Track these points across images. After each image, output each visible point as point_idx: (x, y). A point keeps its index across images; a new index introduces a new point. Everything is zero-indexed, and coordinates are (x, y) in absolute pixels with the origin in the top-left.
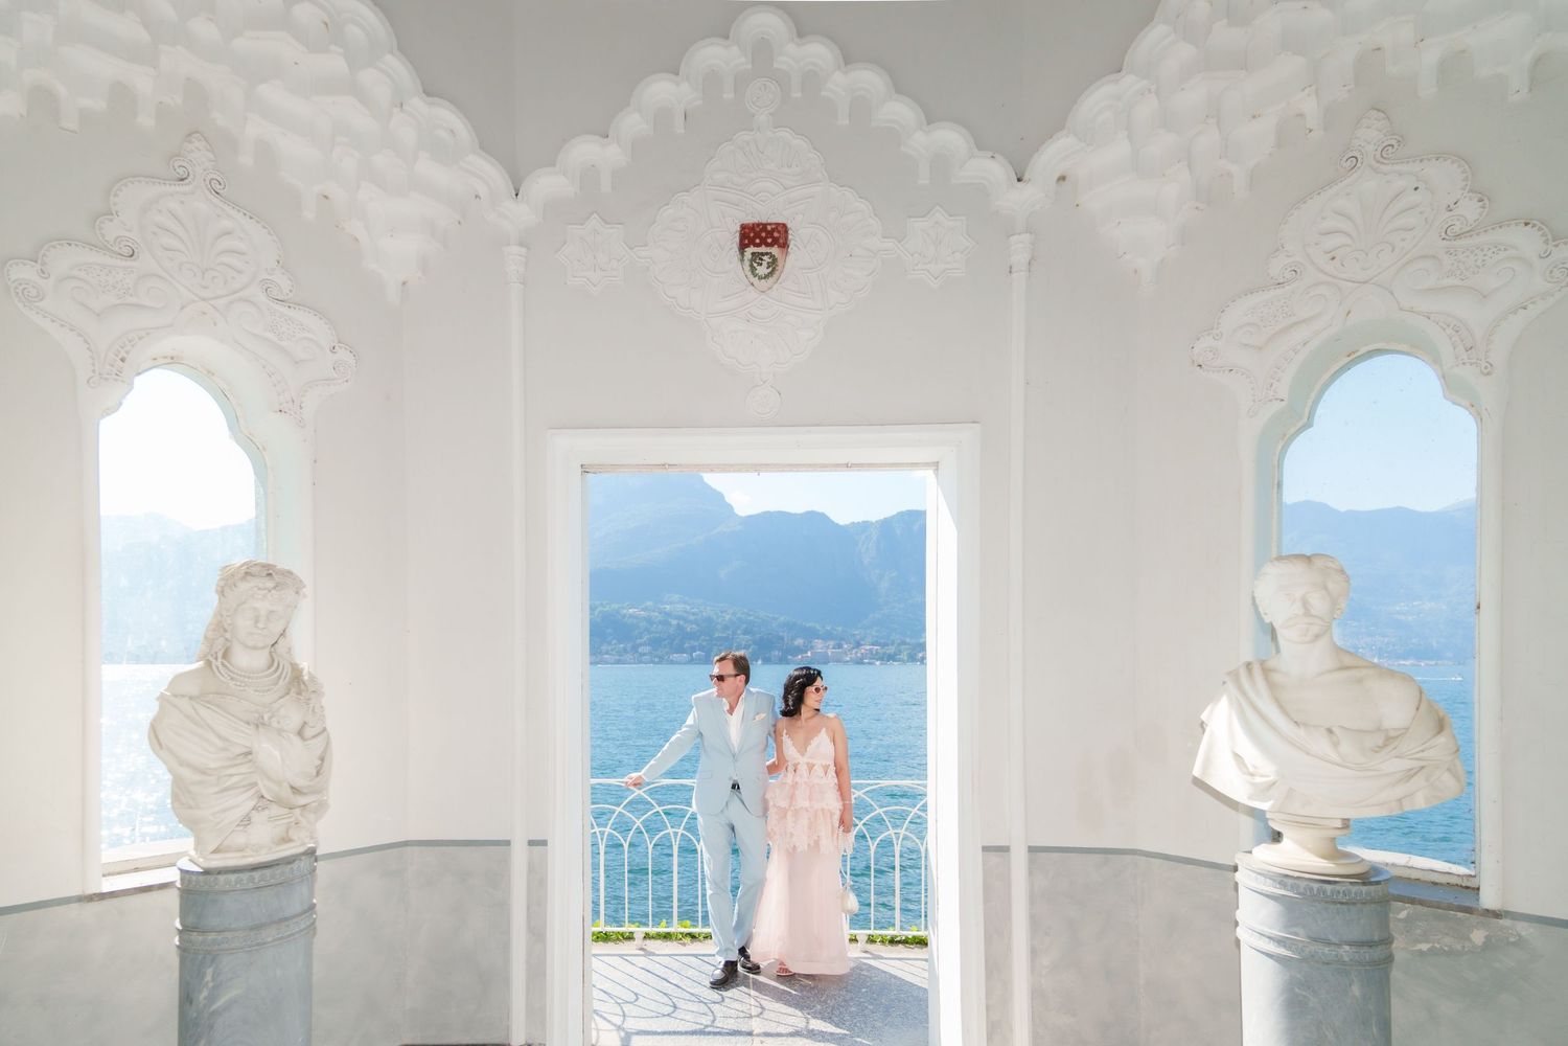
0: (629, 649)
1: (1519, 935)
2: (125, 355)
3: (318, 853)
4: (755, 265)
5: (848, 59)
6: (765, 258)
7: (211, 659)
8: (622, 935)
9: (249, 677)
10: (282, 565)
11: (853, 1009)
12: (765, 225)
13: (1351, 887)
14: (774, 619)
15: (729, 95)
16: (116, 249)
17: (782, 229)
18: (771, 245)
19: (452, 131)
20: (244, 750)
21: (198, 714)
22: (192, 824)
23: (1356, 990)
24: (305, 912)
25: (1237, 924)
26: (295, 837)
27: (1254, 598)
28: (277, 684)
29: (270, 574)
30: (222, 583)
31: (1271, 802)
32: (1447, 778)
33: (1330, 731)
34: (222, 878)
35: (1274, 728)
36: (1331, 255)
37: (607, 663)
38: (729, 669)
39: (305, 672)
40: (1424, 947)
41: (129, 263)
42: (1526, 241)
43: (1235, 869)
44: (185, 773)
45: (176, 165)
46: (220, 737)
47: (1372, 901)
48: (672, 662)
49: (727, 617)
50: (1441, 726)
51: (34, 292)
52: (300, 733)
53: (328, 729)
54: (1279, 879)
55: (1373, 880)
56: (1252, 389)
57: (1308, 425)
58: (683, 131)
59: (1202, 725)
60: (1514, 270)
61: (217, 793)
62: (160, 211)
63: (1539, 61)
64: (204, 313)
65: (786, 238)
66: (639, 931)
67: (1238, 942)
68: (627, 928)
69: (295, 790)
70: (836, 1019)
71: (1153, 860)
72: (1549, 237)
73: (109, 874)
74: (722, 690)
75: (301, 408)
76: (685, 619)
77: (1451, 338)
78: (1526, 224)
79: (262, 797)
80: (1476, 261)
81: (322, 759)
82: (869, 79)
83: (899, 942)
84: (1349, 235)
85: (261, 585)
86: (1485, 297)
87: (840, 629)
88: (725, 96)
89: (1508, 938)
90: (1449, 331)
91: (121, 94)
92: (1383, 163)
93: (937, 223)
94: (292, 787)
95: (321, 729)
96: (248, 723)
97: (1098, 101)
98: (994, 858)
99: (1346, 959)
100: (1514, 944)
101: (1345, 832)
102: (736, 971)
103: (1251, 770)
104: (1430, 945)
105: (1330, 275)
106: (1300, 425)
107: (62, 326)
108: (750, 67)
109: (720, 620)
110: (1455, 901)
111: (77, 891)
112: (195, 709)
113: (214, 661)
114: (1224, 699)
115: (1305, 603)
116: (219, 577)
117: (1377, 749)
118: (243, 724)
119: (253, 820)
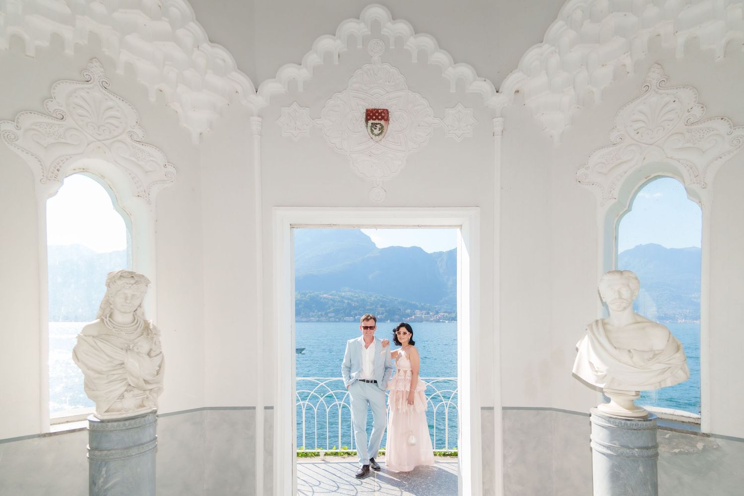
0: (323, 315)
1: (718, 445)
2: (59, 168)
3: (159, 413)
4: (373, 129)
5: (417, 31)
6: (378, 126)
7: (103, 318)
8: (314, 454)
9: (122, 327)
10: (139, 272)
11: (424, 486)
12: (378, 110)
13: (638, 422)
14: (396, 300)
15: (360, 47)
16: (54, 115)
17: (386, 112)
18: (381, 120)
19: (223, 60)
20: (121, 362)
21: (97, 344)
22: (94, 398)
23: (641, 469)
24: (151, 441)
25: (591, 440)
26: (146, 405)
27: (599, 291)
28: (136, 330)
29: (133, 277)
30: (109, 281)
31: (605, 384)
32: (680, 373)
33: (629, 351)
34: (110, 424)
35: (606, 350)
36: (636, 132)
37: (313, 322)
39: (151, 325)
40: (677, 451)
41: (61, 122)
42: (722, 127)
43: (590, 415)
44: (91, 373)
45: (85, 74)
46: (108, 356)
47: (648, 429)
48: (345, 321)
49: (373, 299)
50: (678, 349)
51: (13, 137)
52: (149, 354)
53: (163, 352)
55: (649, 419)
56: (603, 193)
57: (629, 210)
58: (337, 63)
59: (577, 349)
60: (716, 140)
61: (107, 383)
62: (77, 97)
63: (728, 43)
64: (99, 147)
65: (388, 117)
66: (322, 452)
67: (591, 449)
68: (316, 450)
69: (146, 382)
71: (559, 413)
72: (732, 125)
73: (54, 424)
75: (149, 194)
76: (350, 299)
77: (688, 171)
78: (722, 119)
79: (130, 385)
80: (700, 135)
81: (160, 367)
82: (427, 41)
83: (448, 455)
84: (643, 121)
85: (128, 282)
86: (703, 152)
87: (429, 304)
88: (358, 47)
89: (713, 446)
90: (688, 168)
91: (57, 40)
92: (660, 89)
93: (459, 111)
94: (145, 380)
95: (159, 352)
96: (122, 349)
97: (532, 56)
98: (487, 413)
99: (636, 455)
100: (716, 449)
101: (637, 397)
102: (369, 469)
103: (596, 369)
104: (679, 450)
105: (637, 141)
106: (625, 210)
107: (27, 153)
108: (370, 33)
109: (369, 300)
110: (691, 429)
111: (37, 432)
112: (95, 342)
113: (105, 319)
114: (586, 338)
115: (619, 292)
116: (106, 278)
117: (650, 359)
118: (119, 349)
119: (125, 396)
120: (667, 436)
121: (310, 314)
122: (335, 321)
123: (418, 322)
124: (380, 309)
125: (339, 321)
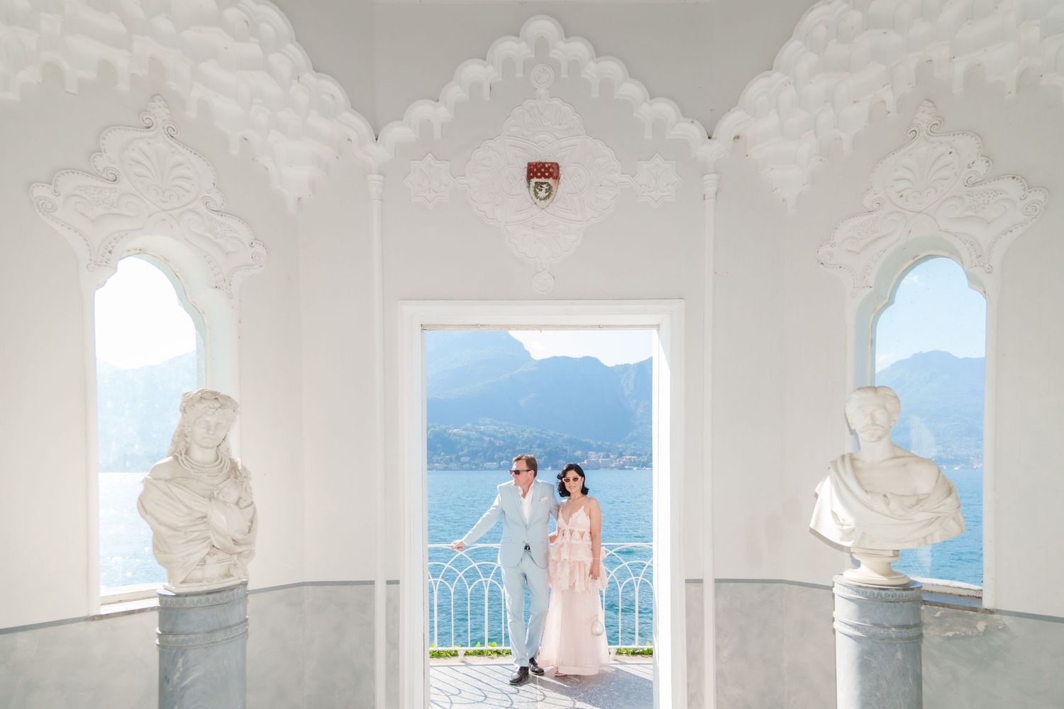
0: (453, 459)
1: (1004, 624)
2: (111, 249)
3: (250, 587)
4: (537, 190)
5: (598, 54)
6: (544, 186)
7: (178, 455)
8: (450, 653)
9: (203, 467)
10: (223, 392)
11: (605, 695)
12: (544, 164)
13: (896, 592)
14: (561, 437)
15: (519, 75)
16: (104, 176)
17: (556, 166)
18: (548, 177)
19: (332, 95)
20: (202, 515)
21: (171, 491)
22: (166, 563)
23: (899, 655)
24: (241, 623)
25: (834, 620)
26: (234, 574)
27: (845, 414)
28: (221, 472)
29: (216, 399)
30: (184, 405)
31: (851, 542)
32: (952, 523)
33: (885, 496)
34: (188, 599)
36: (900, 194)
37: (437, 470)
38: (523, 466)
39: (239, 464)
40: (950, 634)
41: (113, 185)
42: (1012, 189)
43: (833, 586)
44: (163, 530)
45: (144, 117)
46: (186, 506)
47: (909, 601)
48: (486, 469)
49: (526, 435)
50: (950, 491)
51: (50, 206)
52: (237, 503)
53: (255, 503)
54: (855, 589)
56: (853, 280)
57: (891, 302)
58: (488, 99)
59: (816, 496)
60: (1005, 207)
61: (184, 543)
62: (134, 150)
63: (1022, 74)
64: (164, 220)
65: (558, 173)
66: (461, 650)
67: (834, 631)
68: (453, 648)
69: (235, 542)
70: (593, 702)
71: (792, 586)
72: (1026, 186)
73: (105, 604)
74: (518, 480)
75: (230, 285)
76: (495, 437)
77: (968, 250)
78: (1013, 178)
79: (214, 546)
80: (984, 200)
81: (252, 522)
82: (612, 67)
83: (638, 654)
84: (910, 181)
85: (211, 406)
86: (988, 223)
87: (608, 443)
88: (517, 75)
89: (998, 626)
90: (968, 245)
91: (106, 69)
92: (930, 135)
93: (657, 165)
94: (234, 540)
95: (250, 502)
96: (204, 497)
97: (758, 89)
98: (693, 587)
99: (893, 636)
100: (1002, 630)
101: (895, 559)
102: (528, 673)
103: (842, 522)
104: (953, 633)
105: (899, 207)
106: (884, 302)
107: (69, 229)
108: (534, 56)
109: (521, 437)
110: (969, 605)
111: (83, 614)
112: (169, 488)
113: (180, 456)
114: (828, 478)
115: (872, 417)
116: (181, 401)
117: (913, 506)
118: (201, 498)
119: (207, 562)
120: (938, 614)
121: (434, 458)
122: (471, 469)
123: (593, 469)
124: (536, 449)
125: (477, 469)
